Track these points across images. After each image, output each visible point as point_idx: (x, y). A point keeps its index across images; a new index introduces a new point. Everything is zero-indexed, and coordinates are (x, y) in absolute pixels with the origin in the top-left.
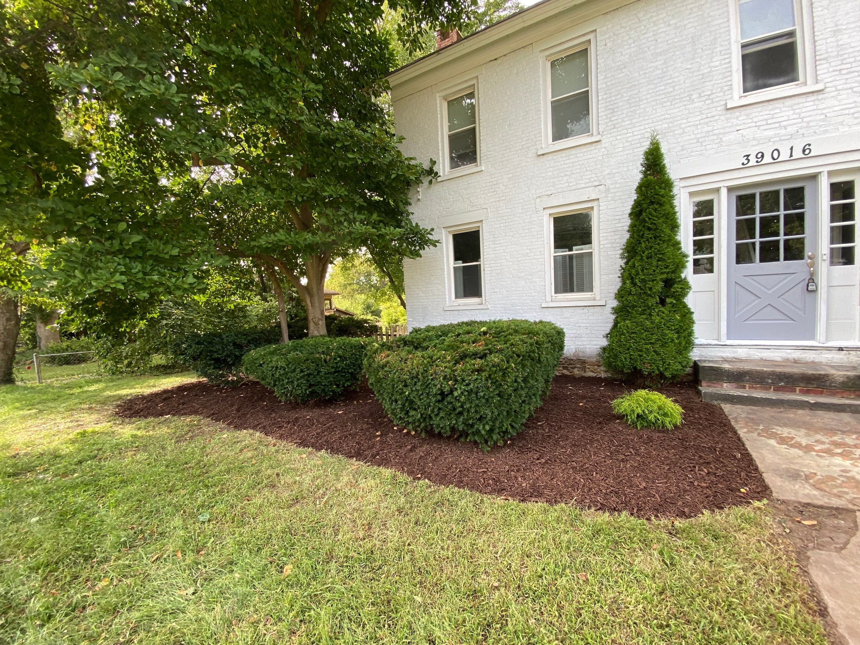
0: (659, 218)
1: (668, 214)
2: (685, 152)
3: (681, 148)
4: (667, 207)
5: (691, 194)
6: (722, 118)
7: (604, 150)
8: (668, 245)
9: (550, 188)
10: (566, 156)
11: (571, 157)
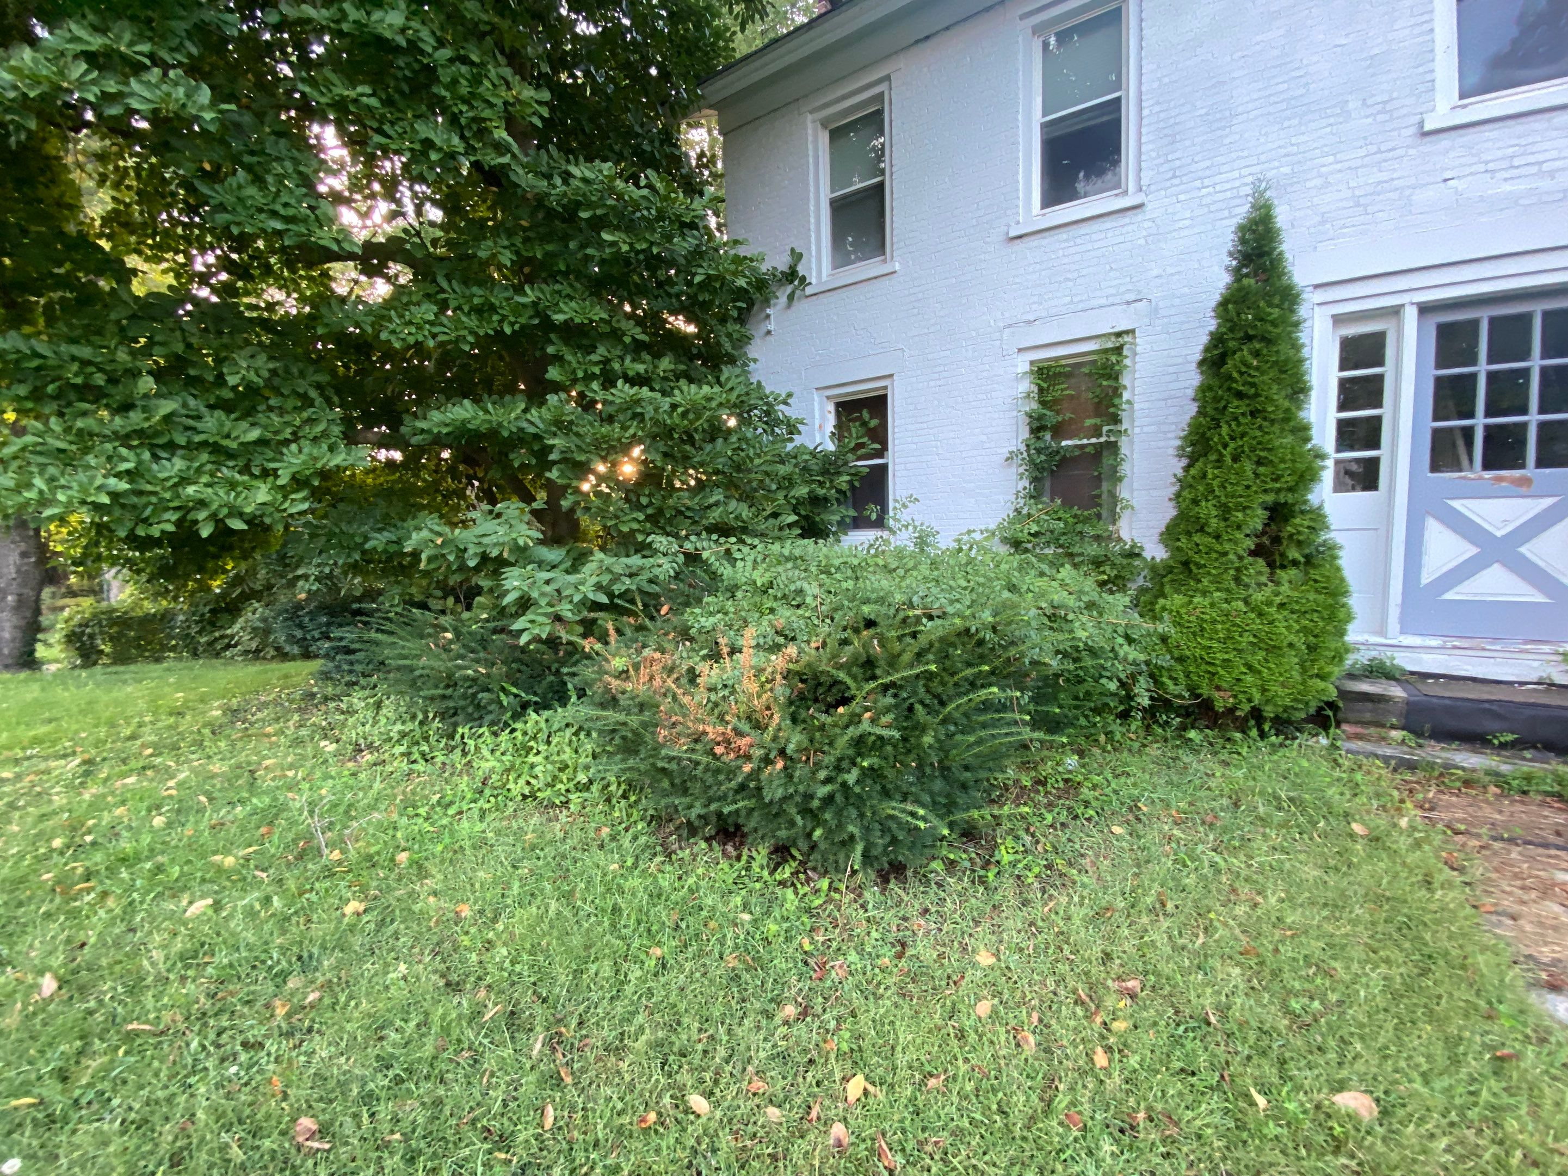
0: (1263, 373)
1: (1286, 361)
2: (1328, 226)
3: (1318, 219)
4: (1284, 348)
5: (1338, 320)
6: (1412, 152)
7: (1150, 224)
8: (1283, 430)
9: (1034, 307)
10: (1067, 240)
11: (1079, 241)
